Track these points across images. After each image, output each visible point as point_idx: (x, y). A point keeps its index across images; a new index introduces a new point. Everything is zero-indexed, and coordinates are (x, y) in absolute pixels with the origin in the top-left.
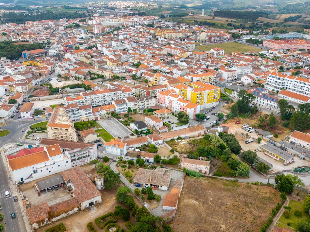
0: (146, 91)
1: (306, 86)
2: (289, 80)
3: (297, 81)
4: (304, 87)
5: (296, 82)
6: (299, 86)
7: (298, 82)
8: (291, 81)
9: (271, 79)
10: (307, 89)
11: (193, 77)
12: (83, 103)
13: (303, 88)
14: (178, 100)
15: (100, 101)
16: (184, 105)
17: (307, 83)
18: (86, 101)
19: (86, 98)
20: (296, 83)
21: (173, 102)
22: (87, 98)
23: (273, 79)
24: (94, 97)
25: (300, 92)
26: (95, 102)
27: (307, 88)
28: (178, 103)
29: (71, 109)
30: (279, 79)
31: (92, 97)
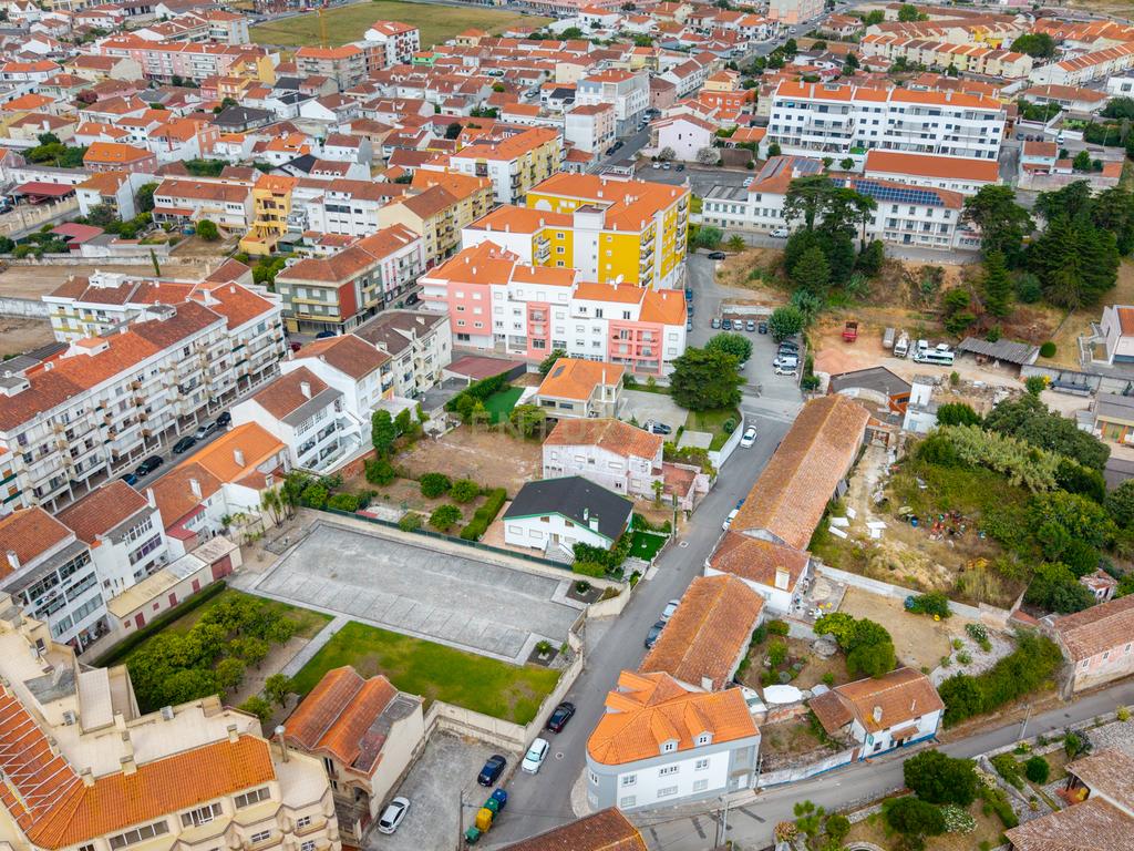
0: (337, 285)
1: (942, 121)
2: (866, 109)
3: (898, 105)
4: (935, 125)
5: (893, 110)
6: (912, 124)
7: (902, 111)
8: (878, 110)
9: (789, 117)
10: (950, 132)
11: (488, 161)
12: (11, 483)
13: (933, 131)
14: (577, 295)
15: (113, 430)
16: (627, 315)
17: (945, 108)
18: (28, 459)
19: (22, 440)
20: (896, 116)
21: (554, 310)
22: (31, 437)
23: (796, 112)
24: (72, 415)
25: (920, 148)
26: (89, 444)
27: (949, 127)
28: (583, 309)
29: (22, 573)
30: (823, 109)
31: (59, 420)
